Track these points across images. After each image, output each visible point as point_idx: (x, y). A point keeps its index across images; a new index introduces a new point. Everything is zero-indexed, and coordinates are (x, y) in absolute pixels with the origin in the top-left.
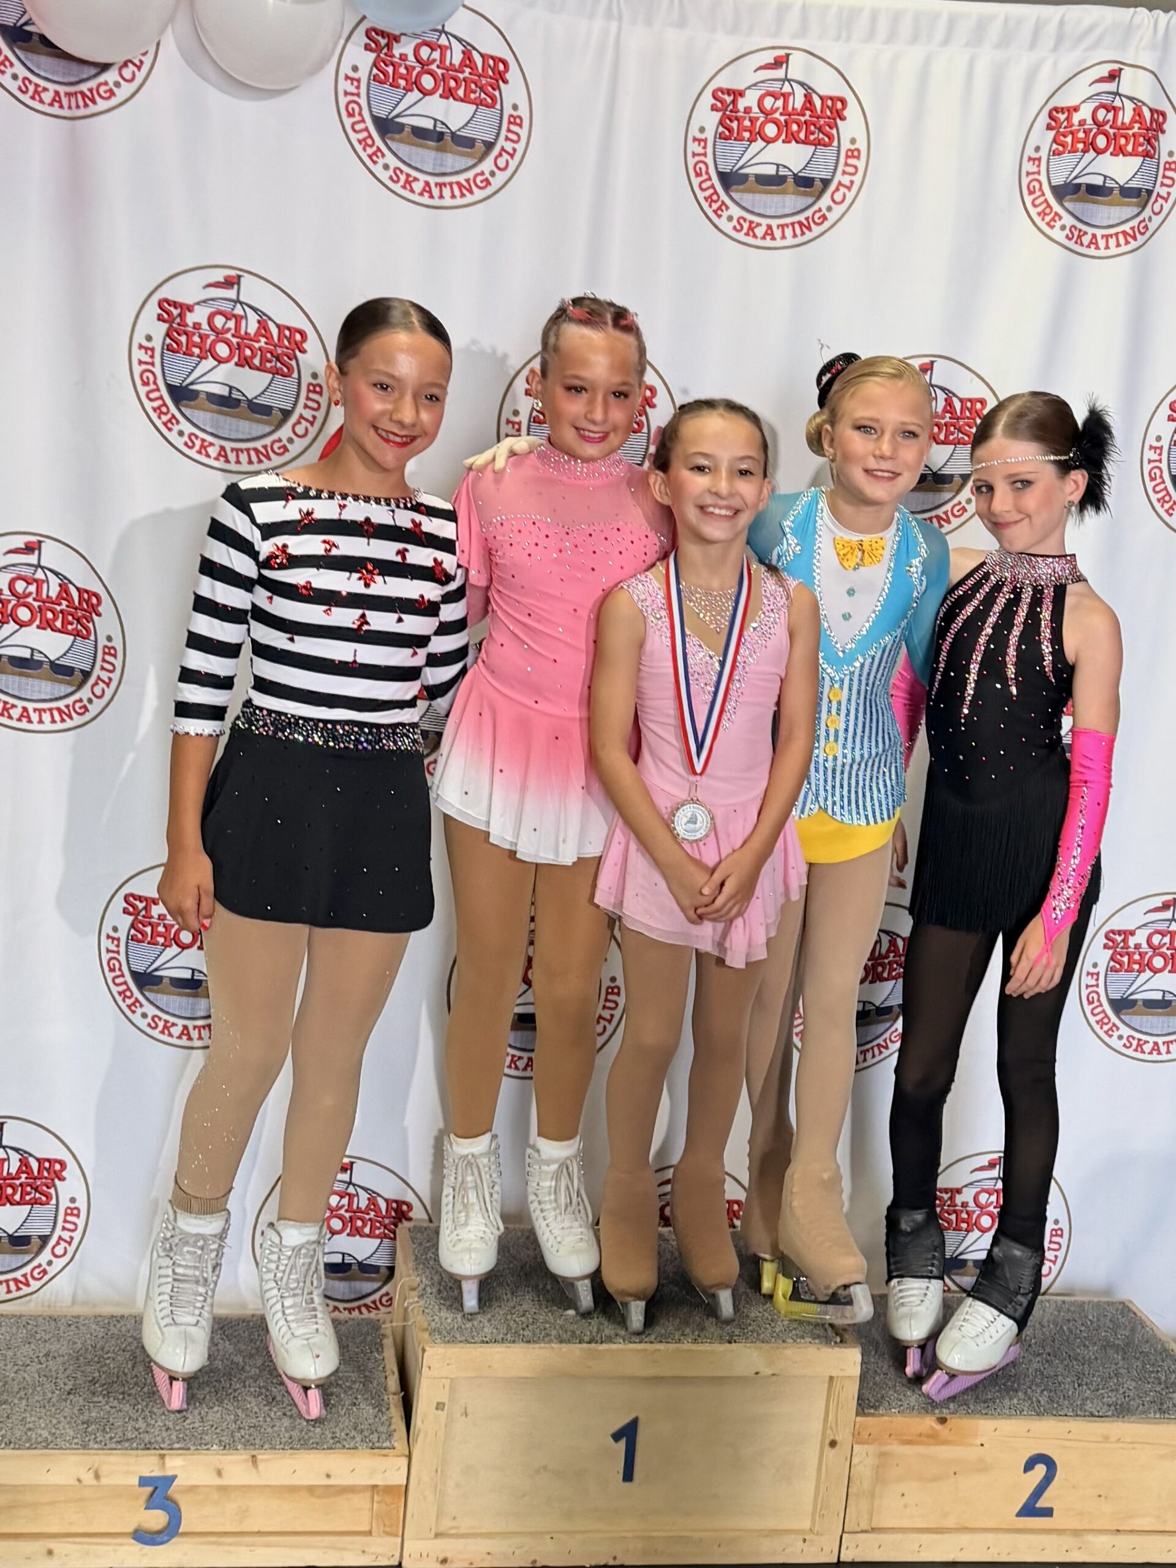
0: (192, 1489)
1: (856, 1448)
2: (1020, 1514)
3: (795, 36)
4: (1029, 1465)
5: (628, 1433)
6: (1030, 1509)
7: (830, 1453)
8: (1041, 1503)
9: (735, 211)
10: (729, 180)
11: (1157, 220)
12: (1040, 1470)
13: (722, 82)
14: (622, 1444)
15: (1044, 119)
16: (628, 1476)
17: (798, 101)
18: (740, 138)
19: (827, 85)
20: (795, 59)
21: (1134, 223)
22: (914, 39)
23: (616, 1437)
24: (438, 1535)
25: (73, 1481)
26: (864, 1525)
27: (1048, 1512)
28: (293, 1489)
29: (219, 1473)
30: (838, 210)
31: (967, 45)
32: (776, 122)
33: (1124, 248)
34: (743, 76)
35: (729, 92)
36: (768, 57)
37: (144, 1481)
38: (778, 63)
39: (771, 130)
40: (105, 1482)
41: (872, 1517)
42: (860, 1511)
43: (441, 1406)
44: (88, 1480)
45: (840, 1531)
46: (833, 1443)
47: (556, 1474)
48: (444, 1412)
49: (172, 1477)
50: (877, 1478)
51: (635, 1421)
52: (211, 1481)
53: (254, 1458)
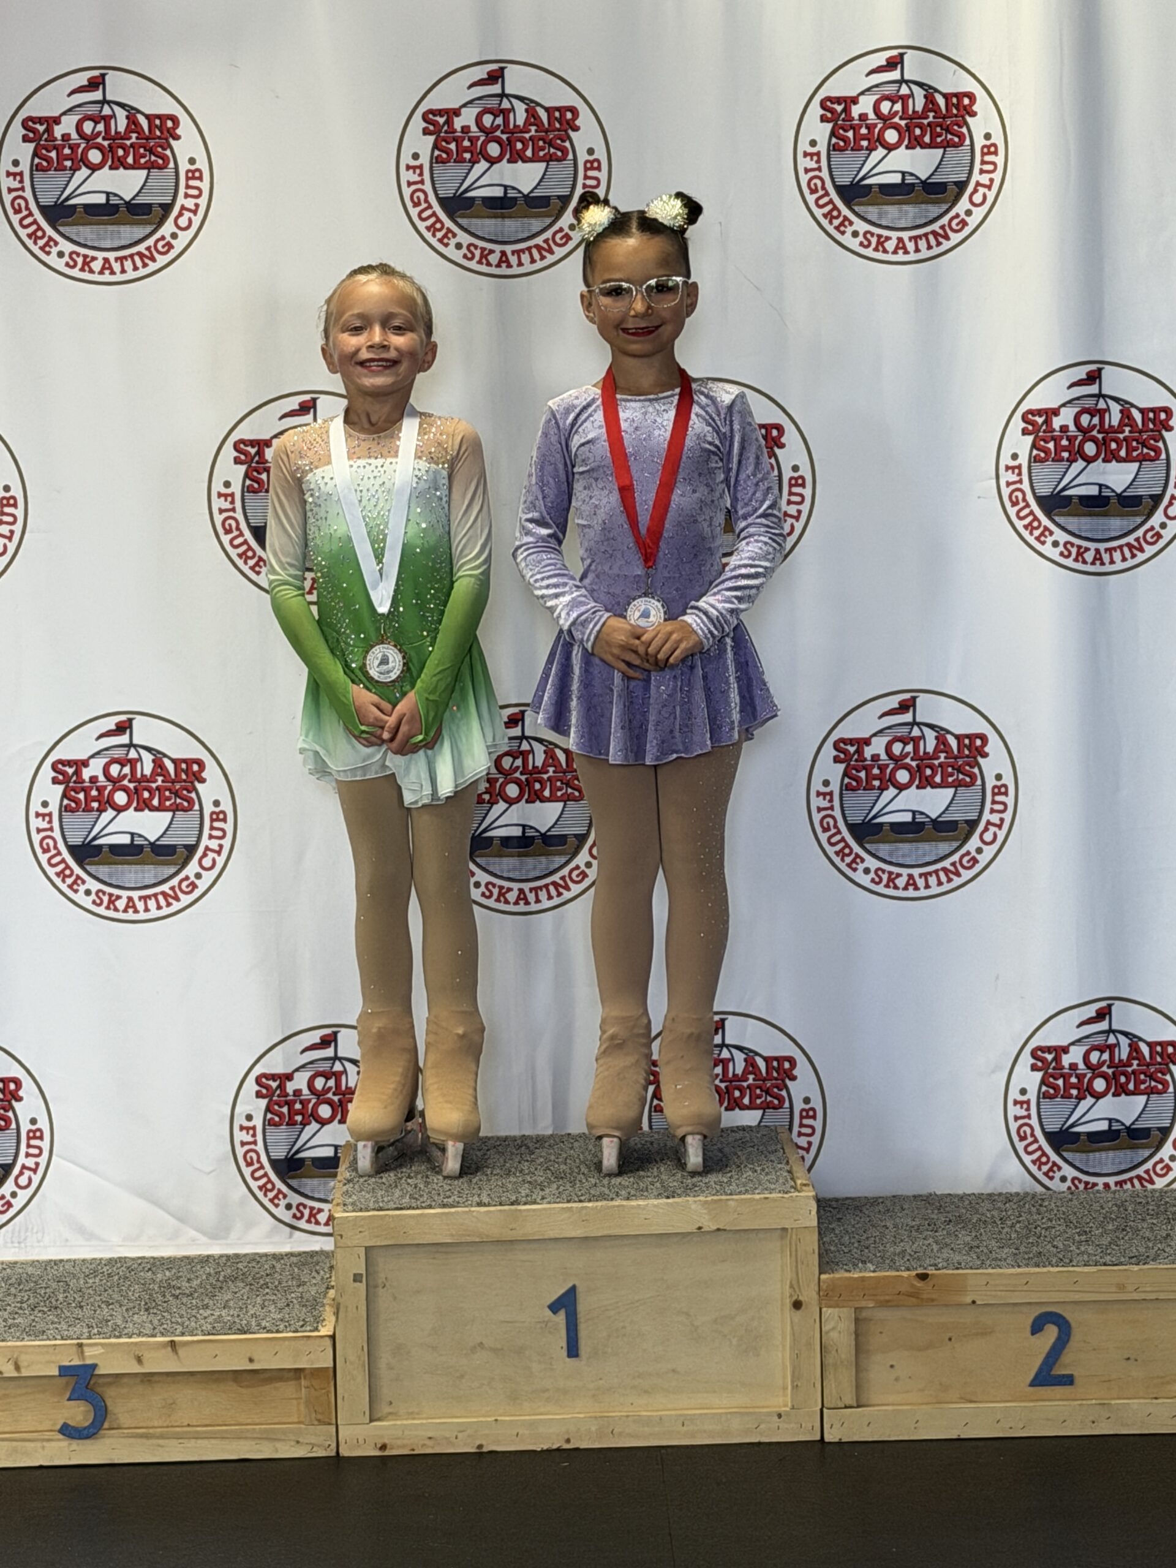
0: (118, 1378)
1: (827, 1309)
2: (1035, 1383)
4: (1037, 1327)
5: (567, 1304)
6: (1045, 1378)
7: (796, 1314)
8: (1059, 1370)
12: (1051, 1333)
14: (562, 1314)
16: (573, 1350)
23: (554, 1307)
24: (374, 1420)
26: (849, 1399)
27: (1068, 1380)
28: (217, 1376)
29: (139, 1360)
37: (64, 1371)
40: (25, 1373)
41: (859, 1387)
42: (842, 1386)
43: (357, 1278)
44: (9, 1371)
45: (820, 1406)
46: (797, 1305)
47: (495, 1350)
48: (362, 1286)
49: (94, 1366)
50: (860, 1349)
51: (573, 1290)
52: (137, 1369)
53: (173, 1344)
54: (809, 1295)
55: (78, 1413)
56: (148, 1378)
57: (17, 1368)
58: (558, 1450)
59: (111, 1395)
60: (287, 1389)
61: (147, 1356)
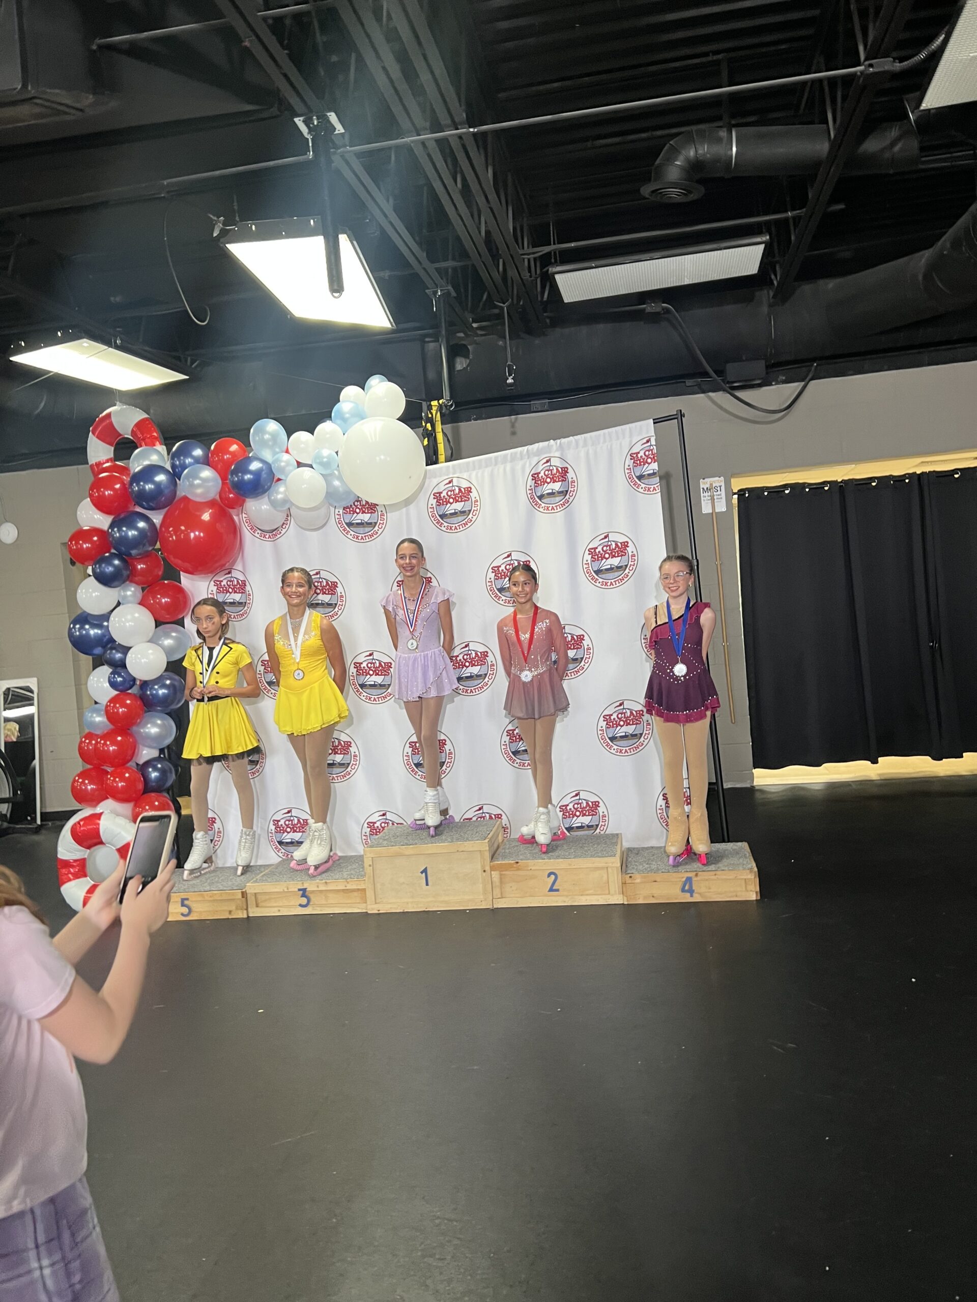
0: (313, 892)
1: (492, 872)
2: (549, 891)
3: (454, 474)
4: (549, 875)
5: (425, 871)
6: (551, 890)
7: (484, 874)
8: (554, 888)
9: (446, 524)
10: (443, 516)
11: (572, 498)
12: (553, 877)
13: (435, 491)
14: (424, 874)
15: (530, 478)
16: (427, 884)
17: (457, 491)
18: (443, 504)
19: (464, 485)
20: (455, 480)
21: (564, 500)
22: (487, 466)
23: (422, 873)
24: (376, 903)
25: (282, 891)
26: (499, 896)
27: (557, 890)
28: (338, 891)
29: (318, 887)
30: (475, 518)
31: (502, 464)
32: (452, 498)
33: (562, 509)
34: (441, 488)
35: (438, 493)
36: (447, 481)
37: (299, 890)
38: (450, 482)
39: (451, 500)
40: (290, 890)
41: (502, 894)
42: (497, 892)
43: (370, 866)
44: (286, 890)
45: (491, 898)
46: (484, 871)
47: (407, 884)
48: (371, 868)
49: (306, 889)
50: (501, 882)
51: (426, 868)
52: (316, 889)
53: (326, 882)
54: (487, 868)
55: (304, 901)
56: (321, 891)
57: (288, 889)
58: (424, 911)
59: (312, 896)
60: (356, 894)
61: (320, 885)
